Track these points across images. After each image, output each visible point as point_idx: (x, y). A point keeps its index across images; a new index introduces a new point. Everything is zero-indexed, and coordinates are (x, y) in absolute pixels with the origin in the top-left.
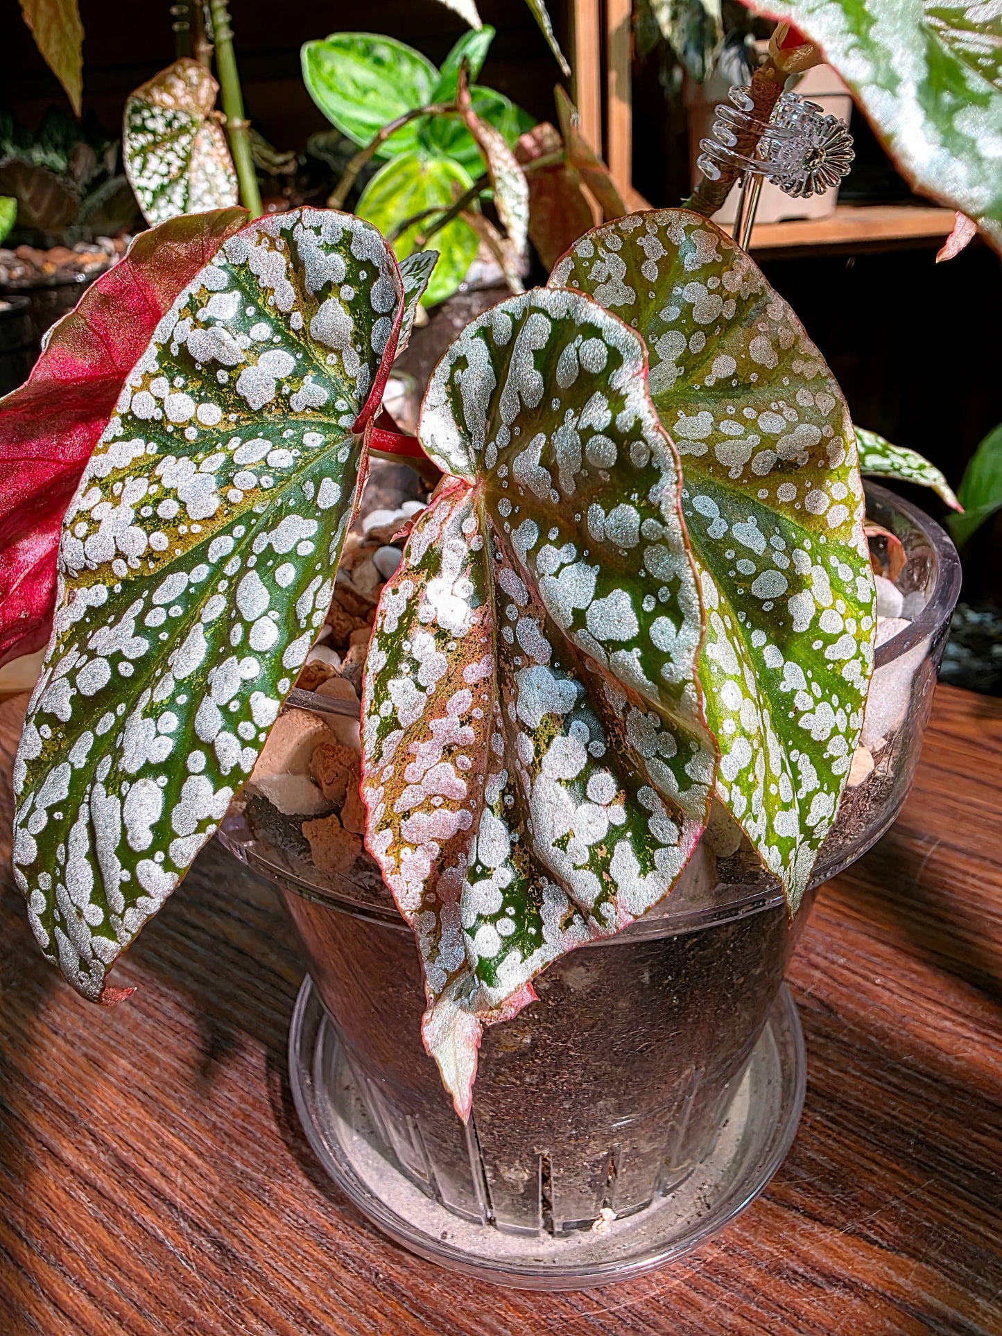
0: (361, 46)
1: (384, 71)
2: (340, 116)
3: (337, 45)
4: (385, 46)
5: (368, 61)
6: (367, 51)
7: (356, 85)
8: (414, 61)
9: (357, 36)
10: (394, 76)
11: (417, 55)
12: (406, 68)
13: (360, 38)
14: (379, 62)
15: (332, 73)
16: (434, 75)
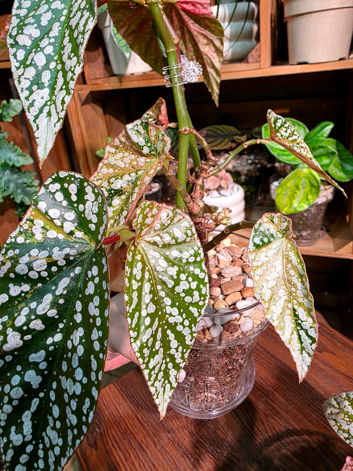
16: (307, 131)
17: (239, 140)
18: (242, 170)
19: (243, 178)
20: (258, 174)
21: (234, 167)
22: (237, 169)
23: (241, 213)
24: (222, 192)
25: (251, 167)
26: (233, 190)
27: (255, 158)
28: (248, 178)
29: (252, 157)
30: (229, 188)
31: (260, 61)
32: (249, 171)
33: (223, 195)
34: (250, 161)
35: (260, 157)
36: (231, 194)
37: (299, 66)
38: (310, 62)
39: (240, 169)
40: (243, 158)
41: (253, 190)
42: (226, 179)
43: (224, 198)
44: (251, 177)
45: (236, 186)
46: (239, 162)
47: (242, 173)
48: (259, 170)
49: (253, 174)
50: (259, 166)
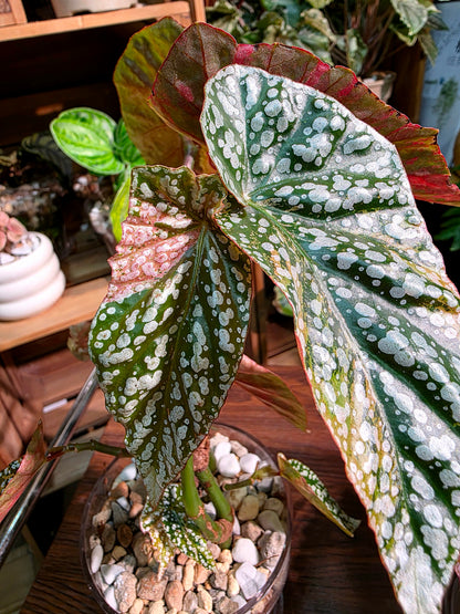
0: (74, 115)
1: (86, 124)
2: (77, 156)
3: (63, 118)
4: (84, 112)
5: (78, 122)
6: (77, 117)
7: (77, 136)
8: (100, 117)
9: (72, 111)
10: (92, 126)
11: (101, 114)
12: (97, 121)
13: (73, 111)
14: (83, 120)
15: (64, 133)
16: (113, 123)
17: (7, 162)
18: (30, 210)
19: (35, 220)
20: (55, 208)
21: (14, 208)
22: (21, 209)
23: (57, 275)
24: (16, 251)
25: (43, 201)
26: (33, 243)
27: (40, 186)
28: (42, 219)
29: (36, 186)
30: (24, 242)
31: (11, 11)
32: (41, 207)
33: (20, 256)
34: (35, 193)
35: (48, 183)
36: (32, 250)
37: (79, 18)
38: (94, 10)
39: (25, 208)
40: (23, 191)
41: (56, 234)
42: (14, 228)
43: (23, 259)
44: (47, 217)
45: (34, 236)
46: (19, 197)
47: (30, 213)
48: (55, 202)
49: (48, 210)
50: (53, 196)
